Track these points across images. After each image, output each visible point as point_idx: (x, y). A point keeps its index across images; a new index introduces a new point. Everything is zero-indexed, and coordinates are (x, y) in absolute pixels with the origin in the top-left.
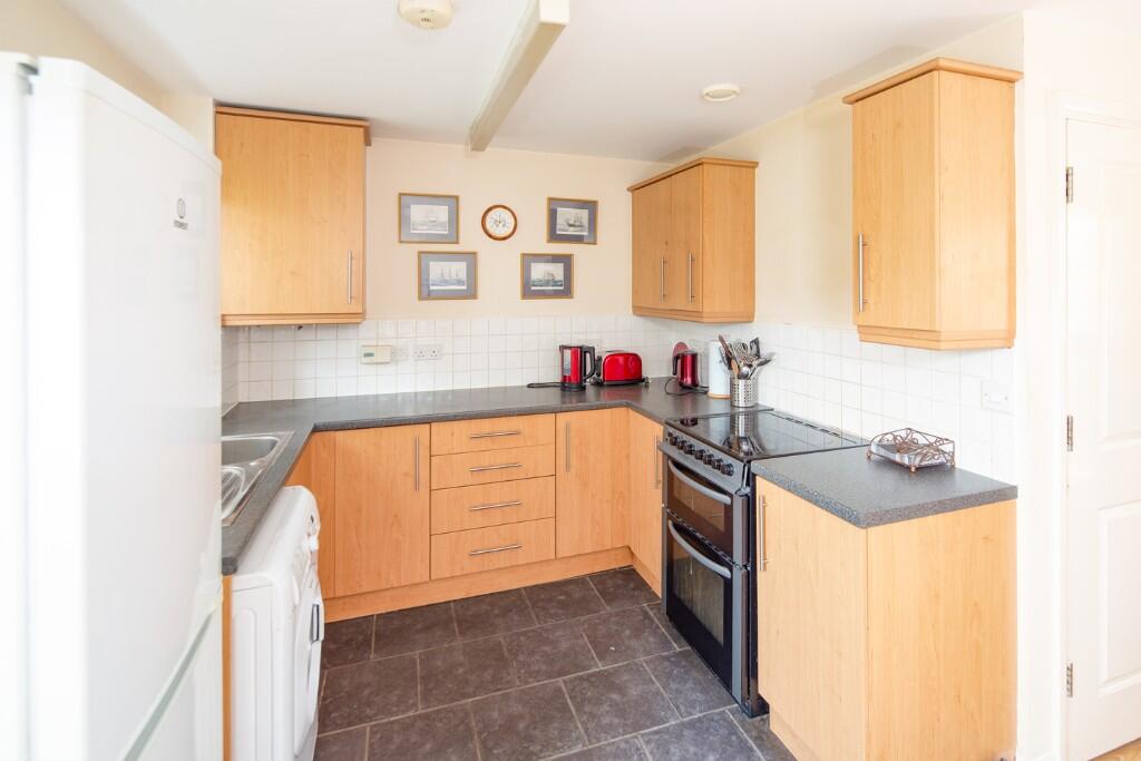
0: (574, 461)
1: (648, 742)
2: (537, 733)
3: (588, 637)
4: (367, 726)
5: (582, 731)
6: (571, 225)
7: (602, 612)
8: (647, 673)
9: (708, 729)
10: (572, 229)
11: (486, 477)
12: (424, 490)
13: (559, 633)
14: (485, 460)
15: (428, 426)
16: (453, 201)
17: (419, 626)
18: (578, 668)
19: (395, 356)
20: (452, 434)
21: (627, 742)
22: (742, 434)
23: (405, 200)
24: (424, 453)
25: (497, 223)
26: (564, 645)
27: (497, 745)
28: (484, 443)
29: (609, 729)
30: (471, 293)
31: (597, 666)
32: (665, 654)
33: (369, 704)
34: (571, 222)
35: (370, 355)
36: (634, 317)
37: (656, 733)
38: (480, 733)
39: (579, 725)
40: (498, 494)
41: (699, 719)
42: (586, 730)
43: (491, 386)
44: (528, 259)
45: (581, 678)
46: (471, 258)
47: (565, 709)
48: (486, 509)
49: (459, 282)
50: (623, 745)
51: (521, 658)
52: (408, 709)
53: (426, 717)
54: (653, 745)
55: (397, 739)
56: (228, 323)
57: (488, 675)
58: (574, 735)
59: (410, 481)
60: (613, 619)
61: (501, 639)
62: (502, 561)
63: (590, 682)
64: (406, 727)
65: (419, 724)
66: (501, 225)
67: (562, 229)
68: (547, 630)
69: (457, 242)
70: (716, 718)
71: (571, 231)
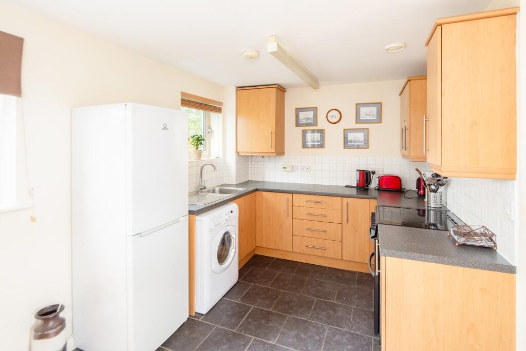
0: (350, 219)
1: (329, 330)
2: (295, 308)
3: (339, 291)
4: (253, 284)
5: (310, 315)
6: (367, 115)
7: (352, 286)
8: (351, 311)
9: (358, 339)
10: (368, 117)
11: (312, 218)
12: (290, 217)
13: (329, 285)
14: (312, 211)
15: (291, 195)
16: (315, 109)
17: (285, 265)
18: (326, 298)
19: (293, 169)
20: (300, 199)
21: (322, 326)
22: (432, 221)
23: (298, 110)
24: (290, 204)
25: (332, 117)
26: (327, 290)
27: (281, 305)
28: (312, 205)
29: (320, 320)
30: (322, 146)
31: (333, 301)
32: (365, 309)
33: (257, 279)
34: (368, 114)
35: (285, 168)
36: (402, 159)
37: (335, 329)
38: (279, 300)
39: (311, 313)
40: (317, 226)
41: (357, 335)
42: (312, 315)
43: (330, 184)
44: (346, 132)
45: (324, 301)
46: (321, 132)
47: (310, 307)
48: (312, 230)
49: (318, 141)
50: (320, 326)
51: (309, 287)
52: (266, 285)
53: (268, 289)
54: (331, 331)
55: (257, 290)
56: (240, 154)
57: (294, 287)
58: (306, 315)
59: (286, 214)
60: (354, 290)
61: (307, 279)
62: (319, 253)
63: (326, 304)
64: (261, 289)
65: (265, 290)
66: (334, 117)
67: (363, 117)
68: (325, 283)
69: (317, 125)
70: (365, 337)
71: (368, 118)
